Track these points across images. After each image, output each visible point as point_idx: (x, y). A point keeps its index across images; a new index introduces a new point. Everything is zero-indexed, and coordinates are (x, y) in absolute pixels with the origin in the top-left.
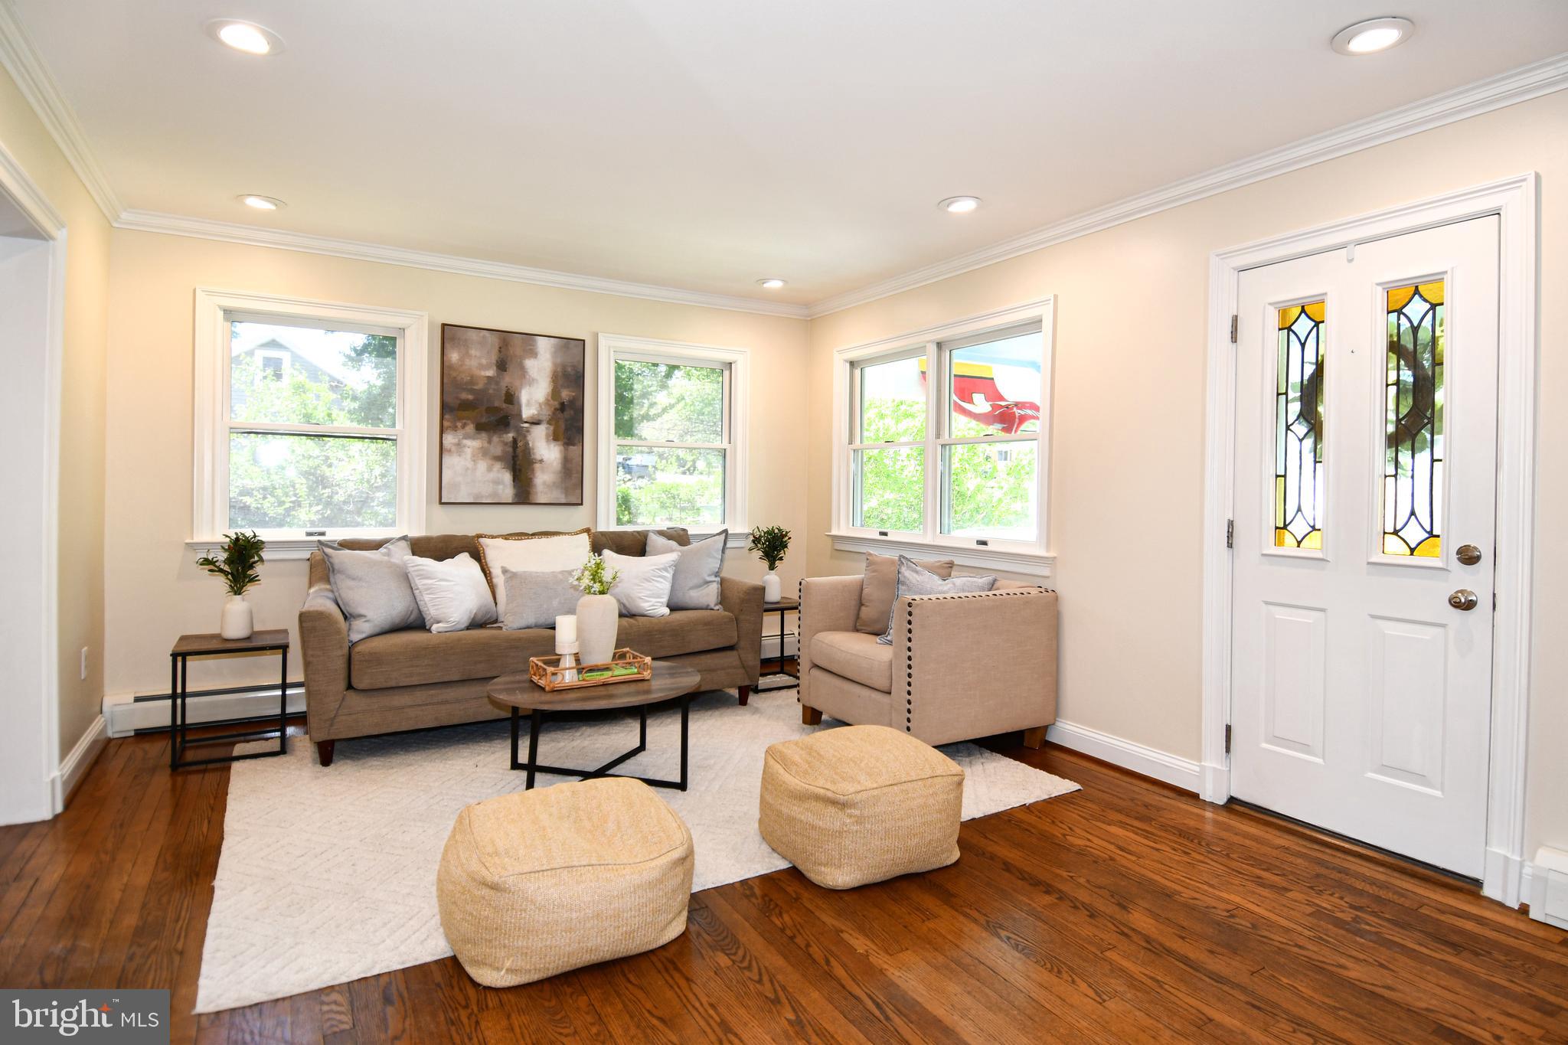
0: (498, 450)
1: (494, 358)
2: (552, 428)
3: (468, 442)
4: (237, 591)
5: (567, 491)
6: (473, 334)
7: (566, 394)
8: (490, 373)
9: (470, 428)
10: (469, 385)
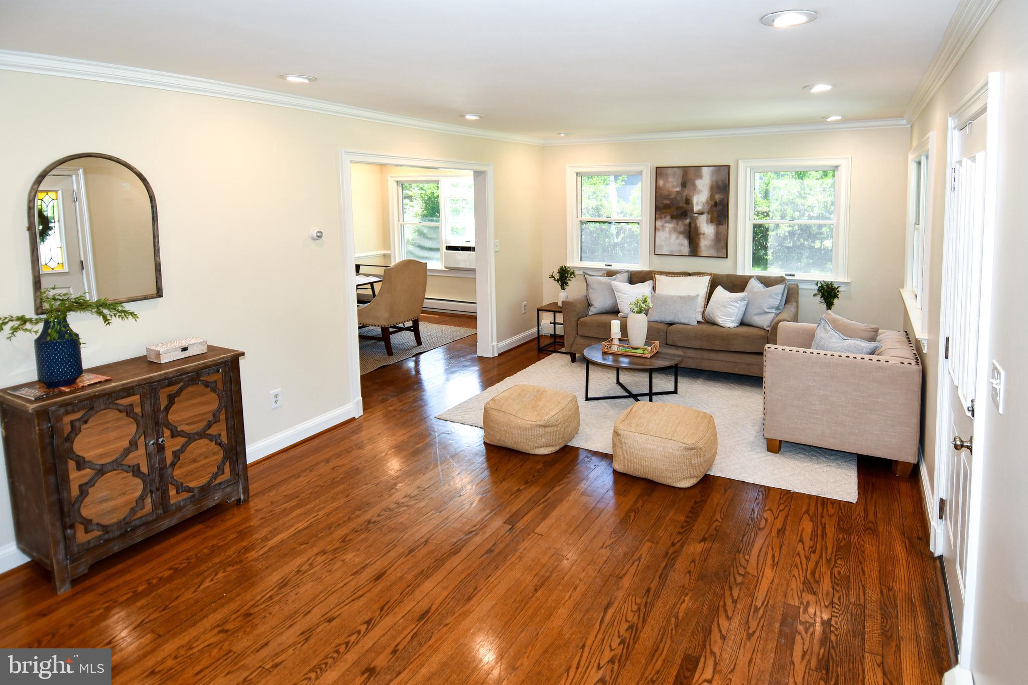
0: (681, 228)
1: (680, 181)
2: (710, 216)
3: (667, 225)
4: (563, 289)
5: (718, 251)
6: (670, 171)
7: (718, 197)
8: (678, 189)
9: (668, 218)
10: (667, 197)
